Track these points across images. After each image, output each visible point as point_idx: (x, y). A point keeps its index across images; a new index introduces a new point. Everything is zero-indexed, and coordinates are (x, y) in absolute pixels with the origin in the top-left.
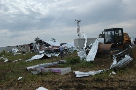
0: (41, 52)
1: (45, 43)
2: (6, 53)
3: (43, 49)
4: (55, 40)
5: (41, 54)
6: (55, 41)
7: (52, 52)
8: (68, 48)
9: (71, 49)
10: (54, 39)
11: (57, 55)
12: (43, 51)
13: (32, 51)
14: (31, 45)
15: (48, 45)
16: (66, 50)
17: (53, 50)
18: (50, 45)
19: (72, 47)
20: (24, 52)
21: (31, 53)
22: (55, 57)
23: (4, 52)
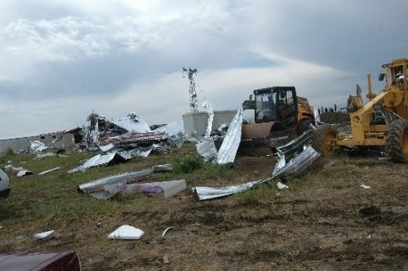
0: (104, 148)
1: (112, 126)
2: (16, 154)
3: (111, 142)
4: (136, 119)
5: (105, 153)
6: (137, 121)
7: (131, 148)
8: (170, 135)
9: (177, 137)
10: (133, 117)
11: (146, 154)
12: (110, 146)
13: (83, 147)
14: (77, 134)
15: (121, 131)
16: (165, 141)
17: (134, 142)
18: (126, 131)
19: (180, 134)
20: (61, 151)
21: (81, 151)
22: (141, 159)
23: (10, 153)
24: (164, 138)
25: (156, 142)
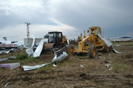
4: (6, 39)
6: (6, 40)
8: (18, 46)
9: (21, 47)
10: (5, 38)
11: (8, 52)
16: (16, 47)
17: (4, 47)
18: (1, 43)
19: (22, 45)
22: (6, 54)
24: (16, 46)
25: (13, 48)
